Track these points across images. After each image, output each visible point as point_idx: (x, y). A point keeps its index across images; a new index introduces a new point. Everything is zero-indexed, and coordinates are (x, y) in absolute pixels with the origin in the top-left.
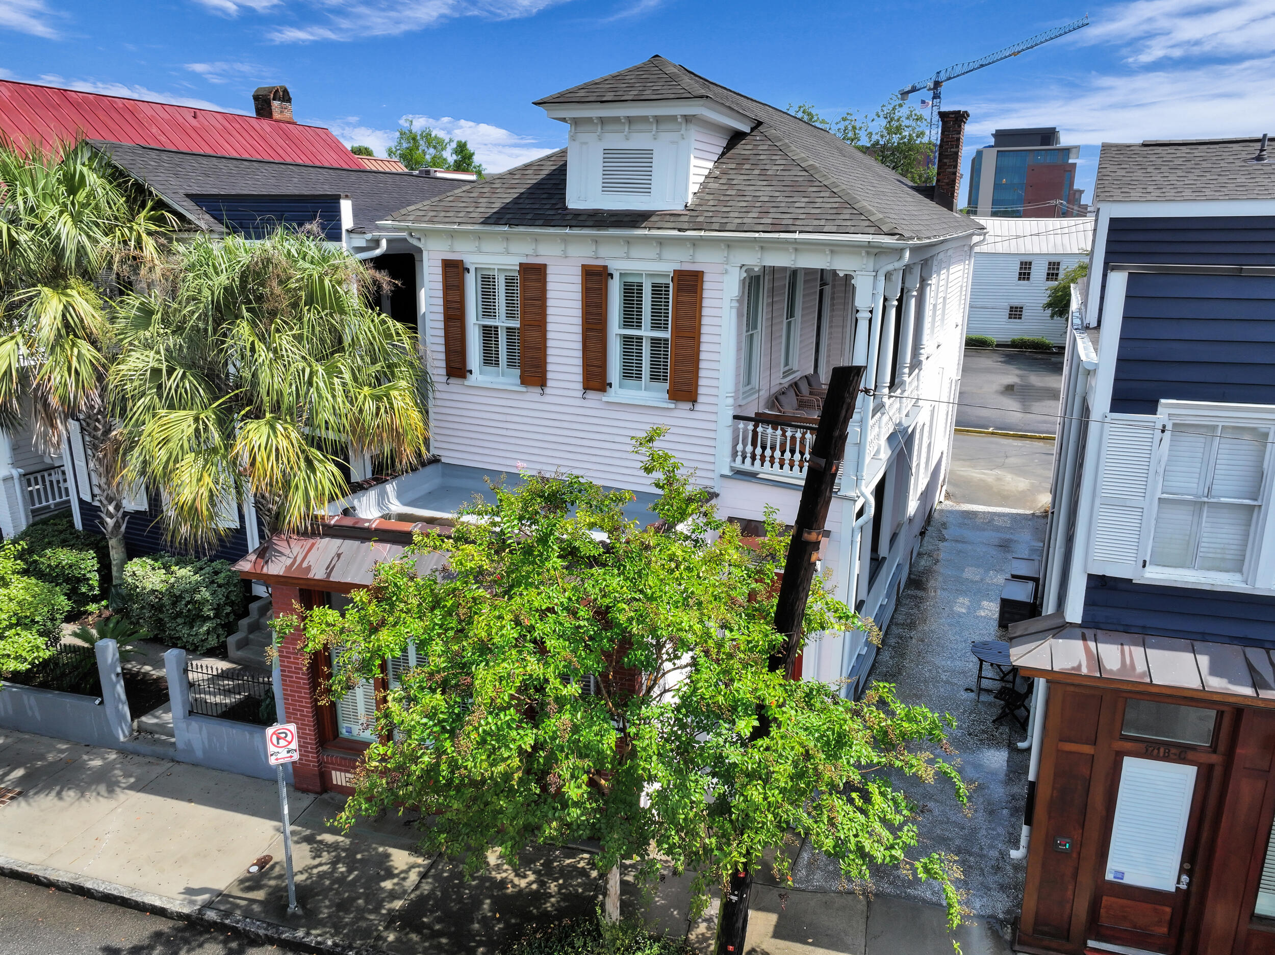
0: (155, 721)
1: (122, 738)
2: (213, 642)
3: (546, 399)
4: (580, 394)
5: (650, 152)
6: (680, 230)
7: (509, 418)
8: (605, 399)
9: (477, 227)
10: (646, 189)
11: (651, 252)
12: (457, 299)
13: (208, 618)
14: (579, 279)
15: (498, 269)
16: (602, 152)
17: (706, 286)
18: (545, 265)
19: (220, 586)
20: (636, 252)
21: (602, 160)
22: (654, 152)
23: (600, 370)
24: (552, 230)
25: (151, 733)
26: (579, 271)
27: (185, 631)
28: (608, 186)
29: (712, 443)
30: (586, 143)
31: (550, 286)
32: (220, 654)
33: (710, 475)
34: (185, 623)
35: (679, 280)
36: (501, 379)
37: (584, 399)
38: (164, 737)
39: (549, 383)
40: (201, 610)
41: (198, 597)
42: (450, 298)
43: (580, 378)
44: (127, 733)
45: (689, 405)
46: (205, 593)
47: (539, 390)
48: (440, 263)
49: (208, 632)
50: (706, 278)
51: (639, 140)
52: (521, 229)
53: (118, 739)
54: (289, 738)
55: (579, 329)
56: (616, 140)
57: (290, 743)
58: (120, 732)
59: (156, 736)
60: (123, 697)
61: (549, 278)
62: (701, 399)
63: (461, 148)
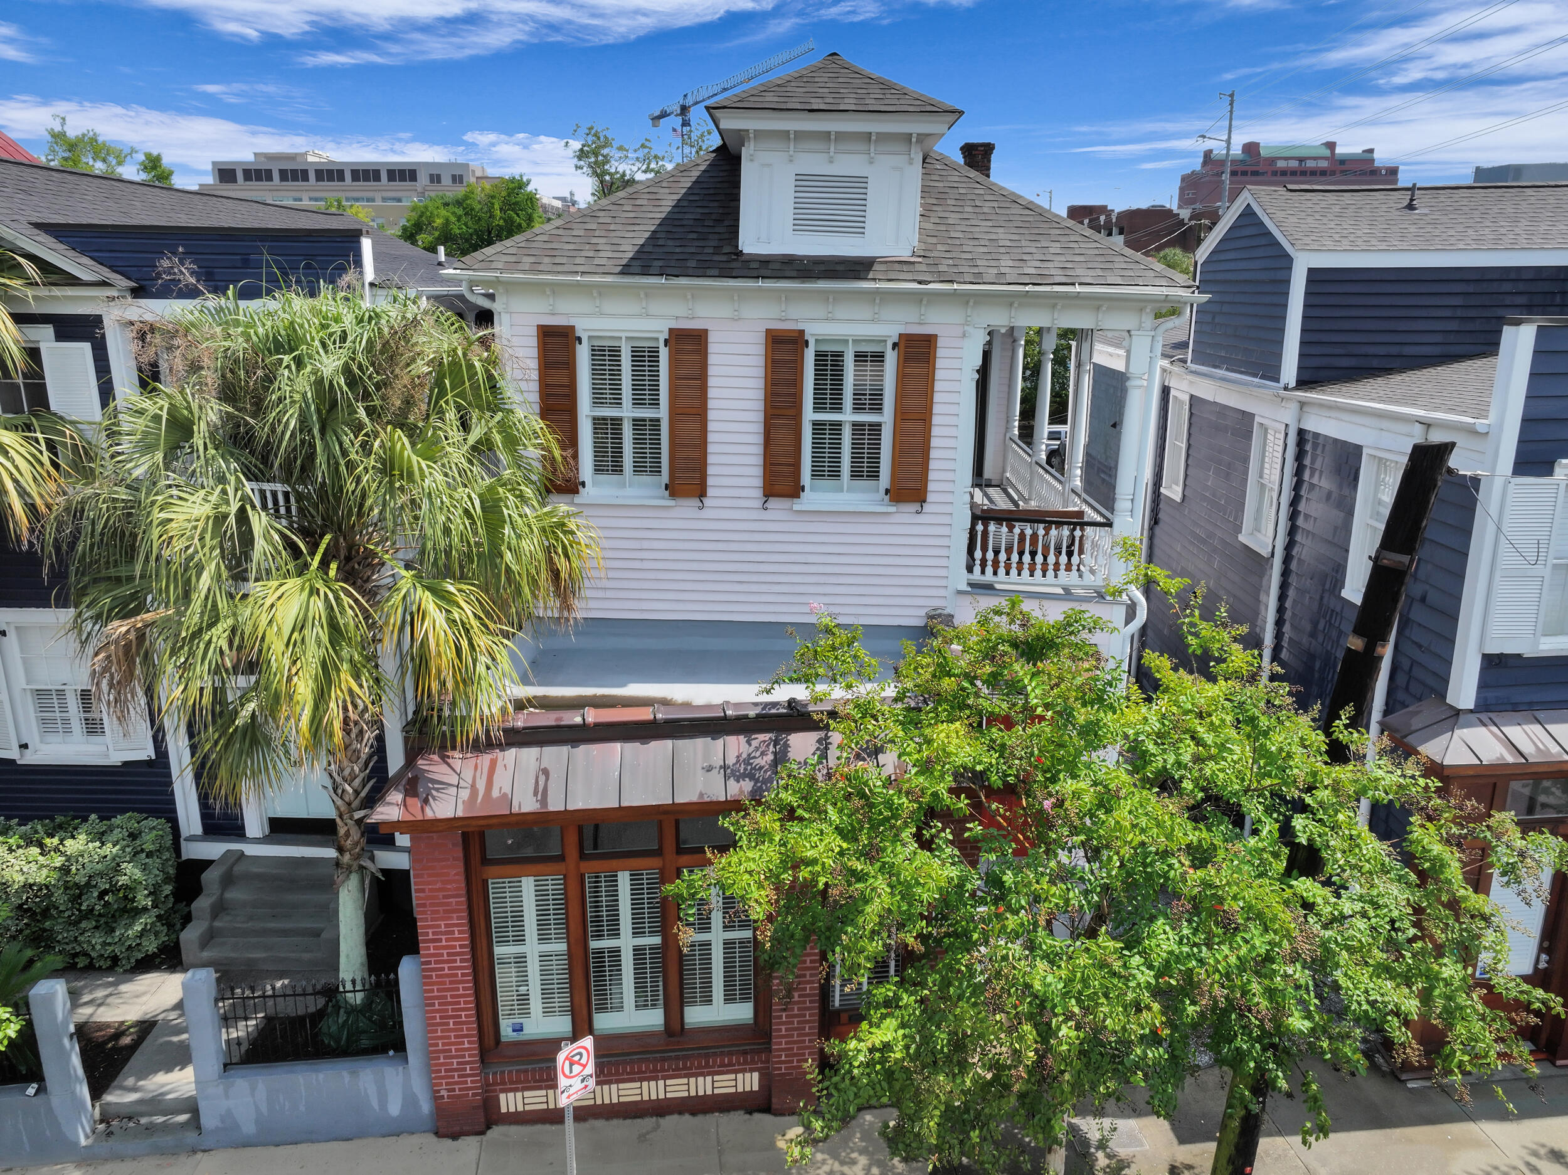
0: (133, 1097)
1: (83, 1142)
2: (151, 946)
3: (706, 513)
4: (758, 504)
5: (864, 180)
6: (920, 283)
7: (646, 545)
8: (796, 507)
9: (609, 279)
10: (858, 228)
11: (864, 311)
12: (566, 381)
13: (145, 909)
14: (760, 349)
15: (627, 338)
16: (794, 177)
17: (940, 353)
18: (706, 331)
19: (149, 855)
20: (841, 312)
21: (793, 189)
22: (869, 180)
23: (792, 469)
24: (732, 283)
25: (130, 1118)
26: (761, 338)
27: (97, 940)
28: (801, 224)
29: (944, 552)
30: (769, 165)
31: (712, 359)
32: (162, 963)
33: (942, 592)
34: (96, 927)
35: (907, 347)
36: (629, 491)
37: (766, 509)
38: (160, 1119)
39: (710, 492)
40: (133, 900)
41: (123, 880)
42: (549, 381)
43: (759, 482)
44: (88, 1130)
45: (916, 507)
46: (131, 872)
47: (695, 502)
48: (534, 331)
49: (142, 934)
50: (940, 343)
51: (848, 164)
52: (683, 281)
53: (77, 1143)
54: (583, 1061)
55: (760, 417)
56: (814, 163)
57: (584, 1066)
58: (80, 1130)
59: (143, 1121)
60: (80, 1071)
61: (712, 348)
62: (930, 497)
63: (153, 163)
